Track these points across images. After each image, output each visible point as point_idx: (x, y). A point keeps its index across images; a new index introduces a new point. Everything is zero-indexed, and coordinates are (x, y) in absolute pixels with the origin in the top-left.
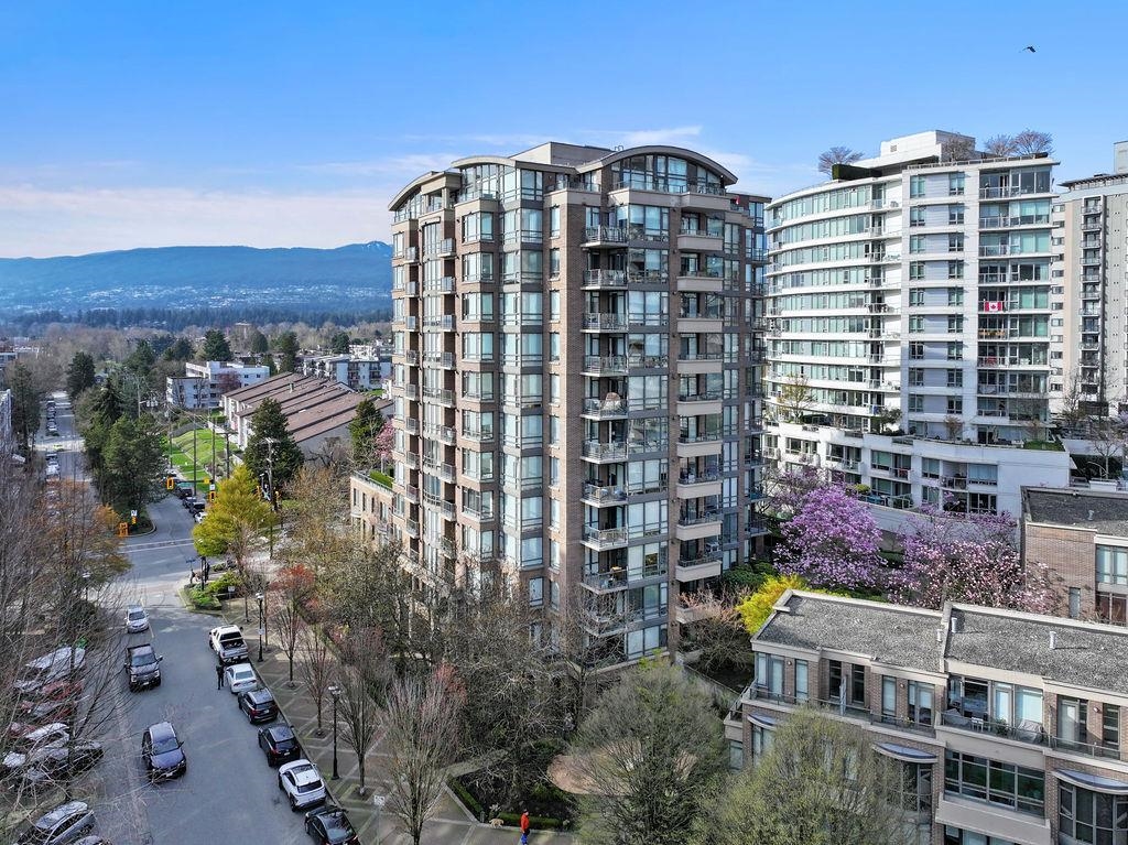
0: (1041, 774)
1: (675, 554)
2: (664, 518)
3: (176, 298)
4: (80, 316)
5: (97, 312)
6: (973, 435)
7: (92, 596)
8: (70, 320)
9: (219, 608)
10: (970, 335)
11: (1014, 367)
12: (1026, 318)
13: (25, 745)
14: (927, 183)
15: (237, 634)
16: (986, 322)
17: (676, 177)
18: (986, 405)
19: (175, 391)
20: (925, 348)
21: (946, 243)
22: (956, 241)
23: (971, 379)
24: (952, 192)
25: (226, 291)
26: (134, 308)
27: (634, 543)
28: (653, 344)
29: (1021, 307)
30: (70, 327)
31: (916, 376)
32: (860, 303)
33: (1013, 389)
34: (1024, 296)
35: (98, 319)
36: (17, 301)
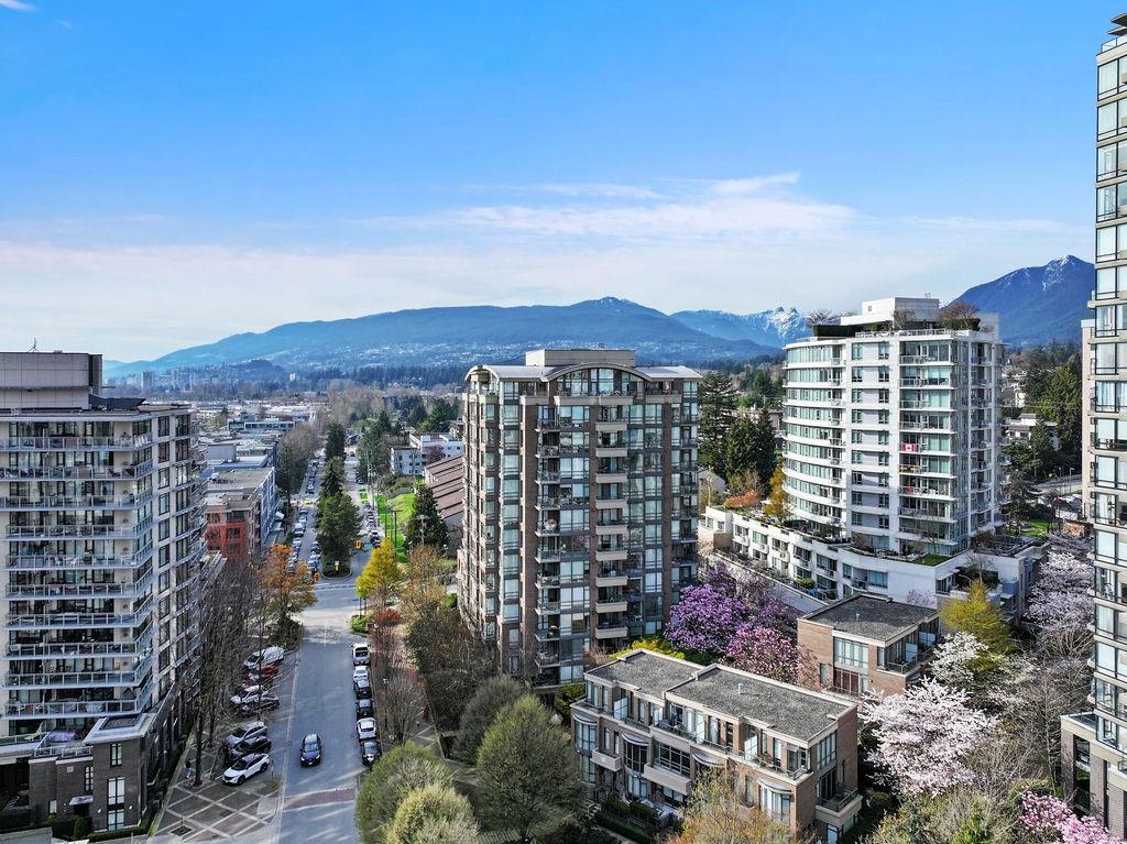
0: (688, 755)
1: (595, 621)
2: (587, 597)
3: (432, 355)
4: (355, 372)
5: (368, 369)
6: (895, 547)
7: (295, 618)
8: (347, 376)
9: (367, 632)
10: (894, 468)
11: (925, 496)
12: (933, 458)
13: (243, 693)
14: (864, 349)
15: (366, 649)
16: (908, 460)
17: (606, 380)
18: (906, 525)
19: (396, 460)
20: (863, 476)
21: (877, 396)
22: (884, 395)
23: (895, 503)
24: (881, 357)
25: (474, 348)
26: (396, 365)
27: (565, 612)
28: (578, 491)
29: (929, 449)
30: (348, 382)
31: (857, 498)
32: (825, 436)
33: (925, 513)
34: (932, 441)
35: (367, 376)
36: (310, 358)
